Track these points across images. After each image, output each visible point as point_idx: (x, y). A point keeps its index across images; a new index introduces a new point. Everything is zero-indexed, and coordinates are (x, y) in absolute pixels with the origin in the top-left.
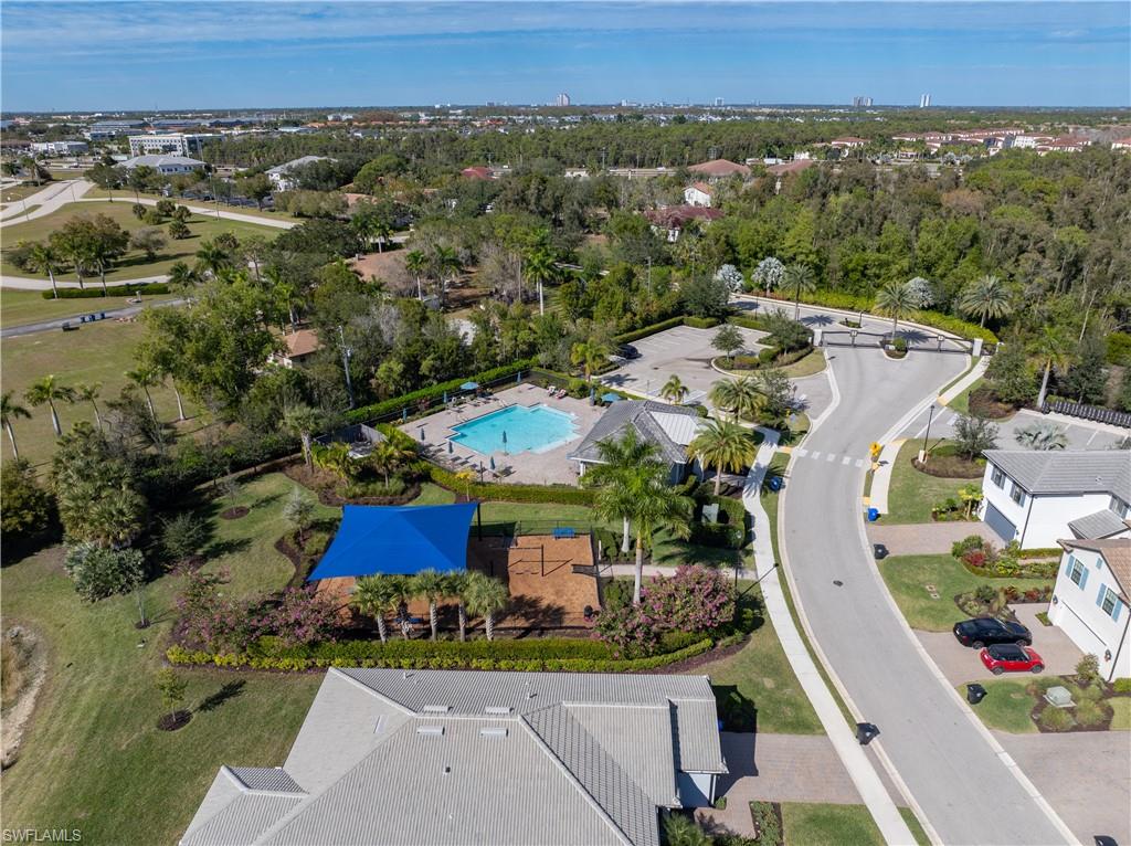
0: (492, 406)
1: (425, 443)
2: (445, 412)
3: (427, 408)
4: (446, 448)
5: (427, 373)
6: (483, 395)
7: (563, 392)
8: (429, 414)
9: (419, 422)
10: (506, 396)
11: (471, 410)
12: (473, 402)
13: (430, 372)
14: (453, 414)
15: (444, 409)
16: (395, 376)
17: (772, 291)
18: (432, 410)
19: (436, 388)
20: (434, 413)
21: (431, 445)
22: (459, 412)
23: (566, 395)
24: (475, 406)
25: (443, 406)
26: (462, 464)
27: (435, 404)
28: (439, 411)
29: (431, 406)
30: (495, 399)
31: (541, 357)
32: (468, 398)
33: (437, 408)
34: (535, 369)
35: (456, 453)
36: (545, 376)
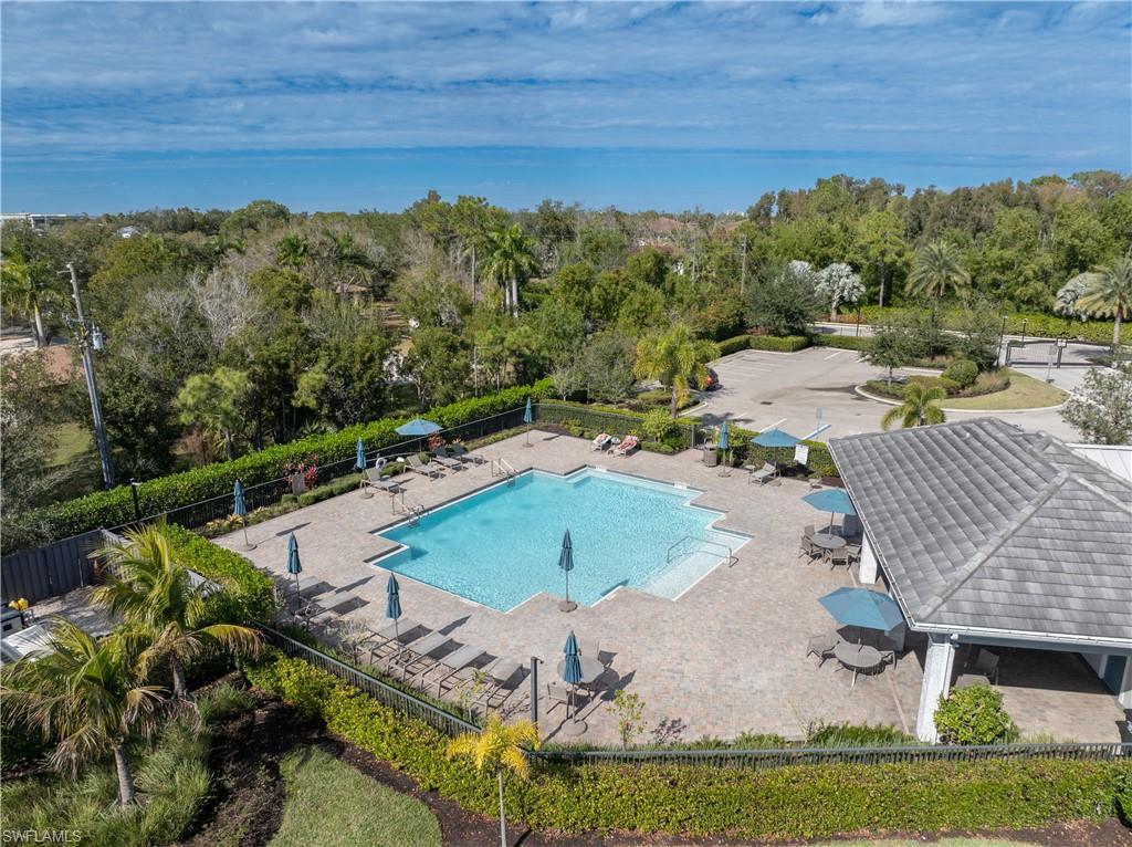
0: (474, 477)
1: (304, 581)
2: (361, 492)
3: (311, 483)
4: (377, 597)
5: (312, 403)
6: (450, 453)
7: (631, 439)
8: (317, 500)
9: (286, 521)
10: (503, 454)
11: (424, 486)
12: (427, 469)
13: (321, 404)
14: (383, 498)
15: (355, 487)
16: (226, 405)
17: (839, 312)
18: (323, 489)
19: (333, 438)
20: (331, 495)
21: (323, 587)
22: (394, 490)
23: (638, 447)
24: (435, 476)
25: (355, 478)
26: (437, 654)
27: (334, 473)
28: (343, 492)
29: (323, 478)
30: (479, 462)
31: (559, 379)
32: (414, 459)
33: (338, 483)
34: (546, 403)
35: (412, 616)
36: (574, 415)
